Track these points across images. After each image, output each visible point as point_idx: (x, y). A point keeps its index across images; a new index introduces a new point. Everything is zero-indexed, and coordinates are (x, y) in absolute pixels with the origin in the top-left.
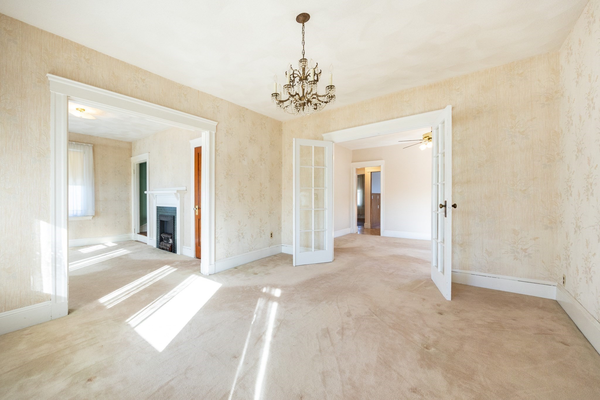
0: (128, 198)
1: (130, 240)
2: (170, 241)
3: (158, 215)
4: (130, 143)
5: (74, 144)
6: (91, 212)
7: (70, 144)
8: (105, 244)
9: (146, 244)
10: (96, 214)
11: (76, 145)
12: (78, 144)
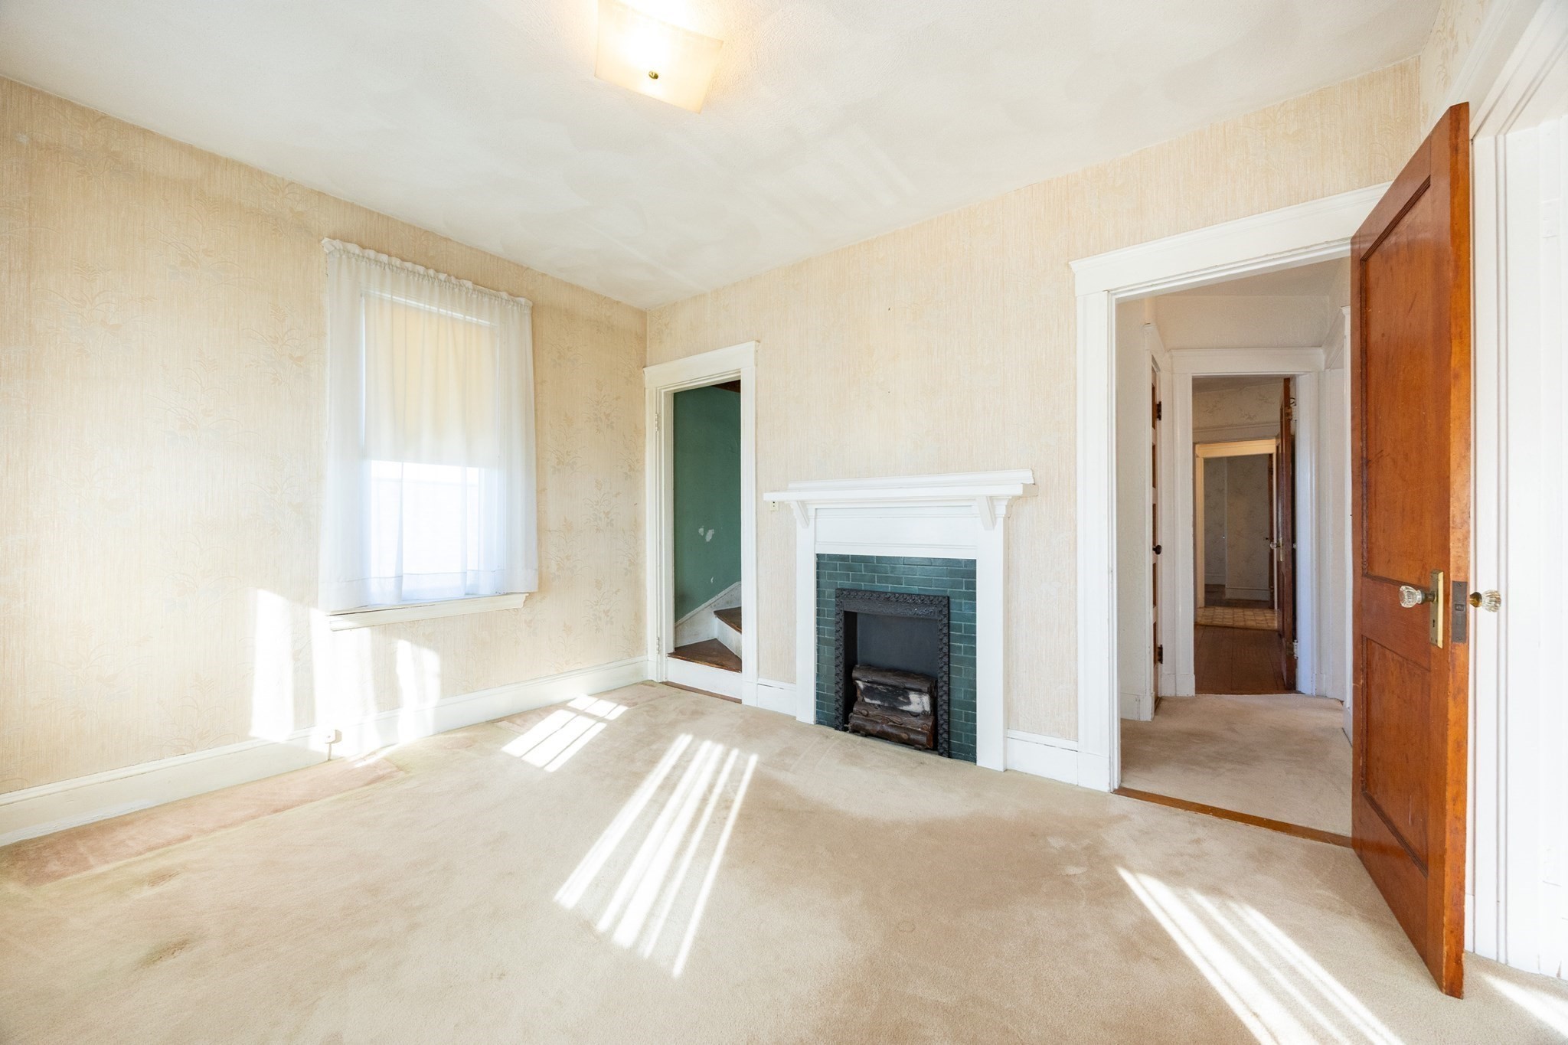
0: (636, 521)
1: (640, 680)
2: (909, 703)
3: (830, 591)
4: (642, 314)
5: (468, 289)
6: (524, 579)
7: (453, 289)
8: (569, 704)
9: (739, 701)
10: (542, 586)
11: (475, 296)
12: (480, 292)
